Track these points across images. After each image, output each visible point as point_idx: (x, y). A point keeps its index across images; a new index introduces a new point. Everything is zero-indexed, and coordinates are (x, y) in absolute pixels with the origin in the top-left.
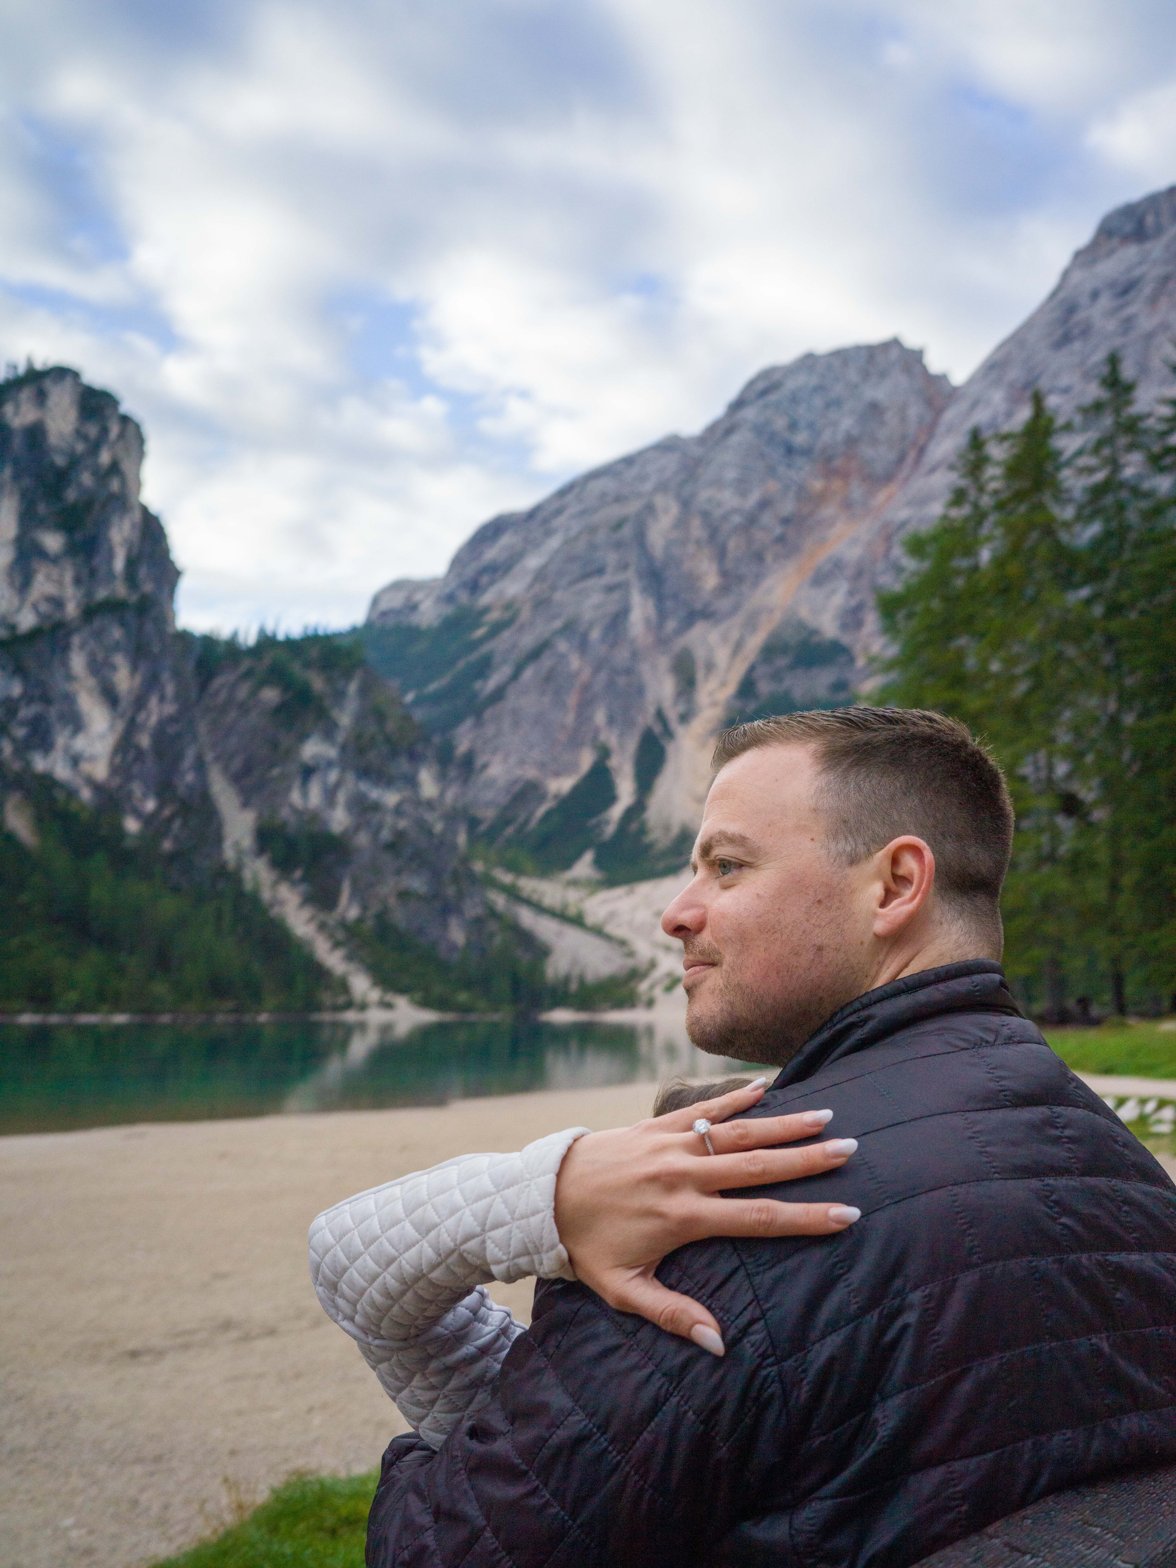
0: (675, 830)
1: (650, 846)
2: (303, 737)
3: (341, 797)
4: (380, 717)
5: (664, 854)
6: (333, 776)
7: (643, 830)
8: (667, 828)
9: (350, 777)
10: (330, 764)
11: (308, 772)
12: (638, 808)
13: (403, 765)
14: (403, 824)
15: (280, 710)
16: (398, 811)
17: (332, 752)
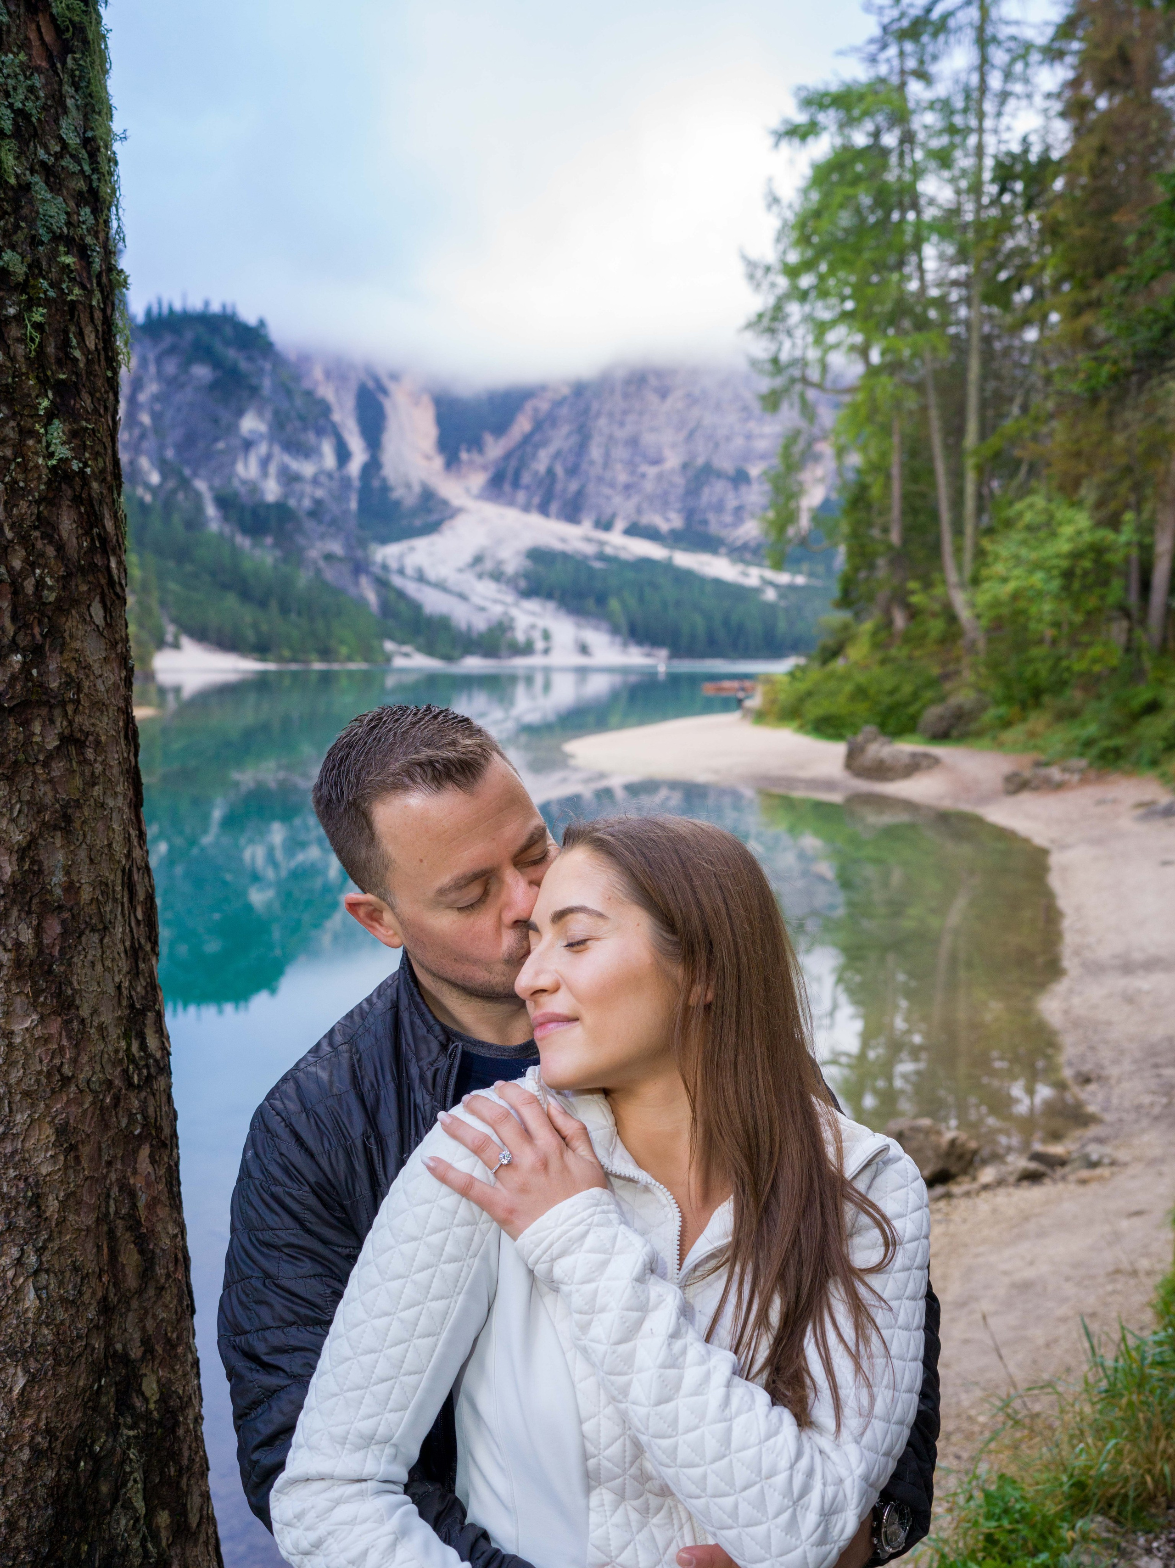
0: (417, 489)
1: (397, 503)
2: (240, 413)
3: (273, 469)
4: (289, 393)
5: (414, 512)
6: (263, 448)
7: (385, 488)
8: (408, 486)
9: (277, 449)
10: (261, 436)
11: (248, 445)
12: (373, 466)
13: (311, 437)
14: (319, 493)
15: (214, 386)
16: (315, 481)
17: (263, 428)
